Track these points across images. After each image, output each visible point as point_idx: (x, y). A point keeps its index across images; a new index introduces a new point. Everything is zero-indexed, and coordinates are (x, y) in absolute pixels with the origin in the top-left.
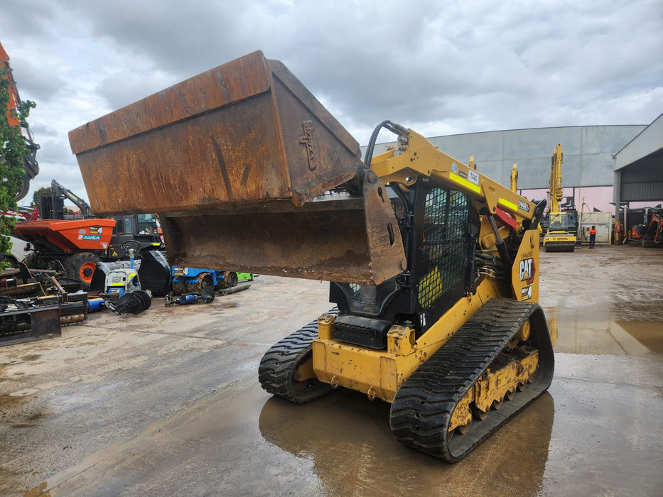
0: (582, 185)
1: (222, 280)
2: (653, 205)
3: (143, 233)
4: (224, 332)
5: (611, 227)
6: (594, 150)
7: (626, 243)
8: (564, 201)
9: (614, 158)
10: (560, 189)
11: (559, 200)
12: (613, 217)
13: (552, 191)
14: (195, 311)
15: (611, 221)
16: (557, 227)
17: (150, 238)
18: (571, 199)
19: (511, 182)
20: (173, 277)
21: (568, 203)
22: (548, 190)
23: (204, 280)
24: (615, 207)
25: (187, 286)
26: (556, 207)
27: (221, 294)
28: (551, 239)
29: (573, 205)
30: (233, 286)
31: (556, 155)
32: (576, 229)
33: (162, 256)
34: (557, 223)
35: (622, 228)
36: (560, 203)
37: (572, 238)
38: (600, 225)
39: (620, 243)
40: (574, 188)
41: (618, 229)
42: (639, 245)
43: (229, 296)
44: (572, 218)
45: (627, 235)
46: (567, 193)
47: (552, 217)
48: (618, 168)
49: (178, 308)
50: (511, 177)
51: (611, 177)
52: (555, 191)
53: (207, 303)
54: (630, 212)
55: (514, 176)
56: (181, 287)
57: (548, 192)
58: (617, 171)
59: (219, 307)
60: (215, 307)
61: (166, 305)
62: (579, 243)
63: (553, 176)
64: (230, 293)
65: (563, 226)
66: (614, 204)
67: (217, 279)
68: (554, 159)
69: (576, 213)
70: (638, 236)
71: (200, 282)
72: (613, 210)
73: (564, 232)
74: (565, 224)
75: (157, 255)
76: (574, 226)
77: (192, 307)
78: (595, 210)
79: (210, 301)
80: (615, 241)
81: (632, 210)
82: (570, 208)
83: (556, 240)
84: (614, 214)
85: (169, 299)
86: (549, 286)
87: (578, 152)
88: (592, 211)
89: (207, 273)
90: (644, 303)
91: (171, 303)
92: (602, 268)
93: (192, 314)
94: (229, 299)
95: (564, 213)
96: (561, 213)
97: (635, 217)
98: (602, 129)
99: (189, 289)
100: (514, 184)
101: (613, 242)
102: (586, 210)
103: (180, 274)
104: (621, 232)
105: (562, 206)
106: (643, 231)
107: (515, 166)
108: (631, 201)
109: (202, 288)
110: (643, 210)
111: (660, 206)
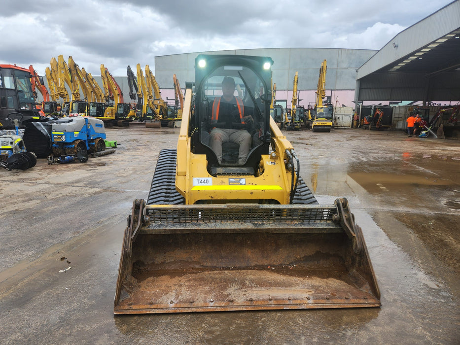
0: (337, 89)
1: (93, 146)
2: (377, 103)
3: (24, 108)
4: (100, 182)
5: (352, 117)
6: (345, 66)
7: (360, 127)
8: (326, 99)
9: (357, 71)
10: (324, 90)
11: (323, 98)
12: (354, 110)
13: (319, 91)
14: (73, 168)
15: (352, 113)
16: (321, 116)
17: (30, 113)
18: (329, 98)
19: (294, 84)
20: (53, 143)
21: (327, 100)
22: (317, 91)
23: (78, 145)
24: (355, 104)
25: (65, 149)
26: (321, 103)
27: (93, 156)
28: (317, 124)
29: (330, 102)
30: (101, 150)
31: (323, 67)
32: (332, 118)
33: (42, 126)
34: (321, 113)
35: (358, 117)
36: (323, 100)
37: (329, 123)
38: (346, 115)
39: (356, 127)
40: (332, 90)
41: (356, 118)
42: (367, 128)
43: (100, 158)
44: (330, 110)
45: (361, 122)
46: (328, 93)
47: (318, 109)
48: (359, 77)
49: (59, 166)
50: (294, 81)
51: (354, 84)
52: (320, 92)
53: (82, 162)
54: (363, 107)
55: (296, 81)
56: (60, 151)
57: (316, 93)
58: (358, 80)
59: (92, 165)
60: (90, 165)
61: (49, 164)
62: (333, 127)
63: (320, 82)
64: (100, 156)
65: (324, 115)
66: (355, 102)
67: (89, 145)
68: (321, 70)
69: (333, 107)
70: (367, 123)
71: (76, 146)
72: (354, 106)
73: (325, 119)
74: (326, 114)
75: (39, 125)
76: (330, 116)
77: (70, 165)
78: (343, 106)
79: (85, 161)
80: (354, 127)
81: (364, 106)
82: (329, 103)
83: (320, 125)
84: (354, 109)
85: (51, 159)
86: (319, 152)
87: (335, 66)
88: (342, 106)
89: (81, 140)
90: (375, 162)
91: (53, 162)
92: (348, 142)
93: (72, 170)
94: (100, 160)
95: (325, 107)
96: (324, 107)
97: (366, 111)
98: (350, 51)
99: (67, 152)
100: (296, 86)
101: (352, 127)
102: (338, 106)
103: (59, 140)
104: (358, 120)
105: (325, 102)
106: (370, 120)
107: (297, 74)
108: (365, 100)
109: (78, 151)
110: (371, 106)
111: (380, 104)
